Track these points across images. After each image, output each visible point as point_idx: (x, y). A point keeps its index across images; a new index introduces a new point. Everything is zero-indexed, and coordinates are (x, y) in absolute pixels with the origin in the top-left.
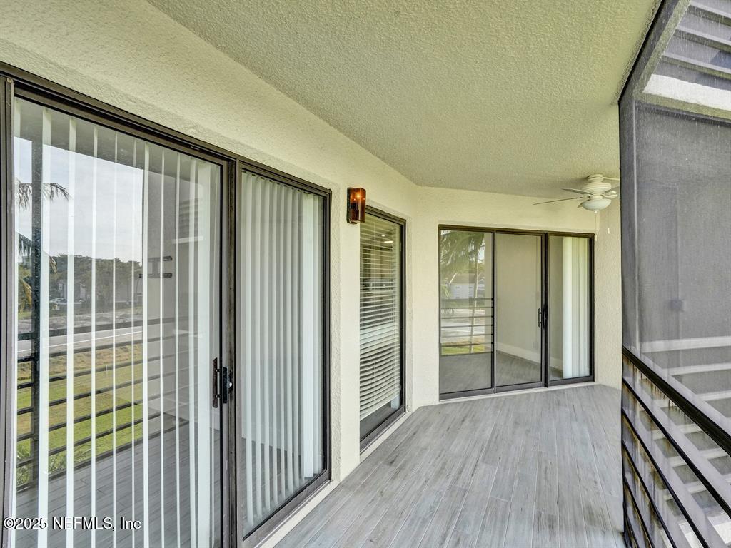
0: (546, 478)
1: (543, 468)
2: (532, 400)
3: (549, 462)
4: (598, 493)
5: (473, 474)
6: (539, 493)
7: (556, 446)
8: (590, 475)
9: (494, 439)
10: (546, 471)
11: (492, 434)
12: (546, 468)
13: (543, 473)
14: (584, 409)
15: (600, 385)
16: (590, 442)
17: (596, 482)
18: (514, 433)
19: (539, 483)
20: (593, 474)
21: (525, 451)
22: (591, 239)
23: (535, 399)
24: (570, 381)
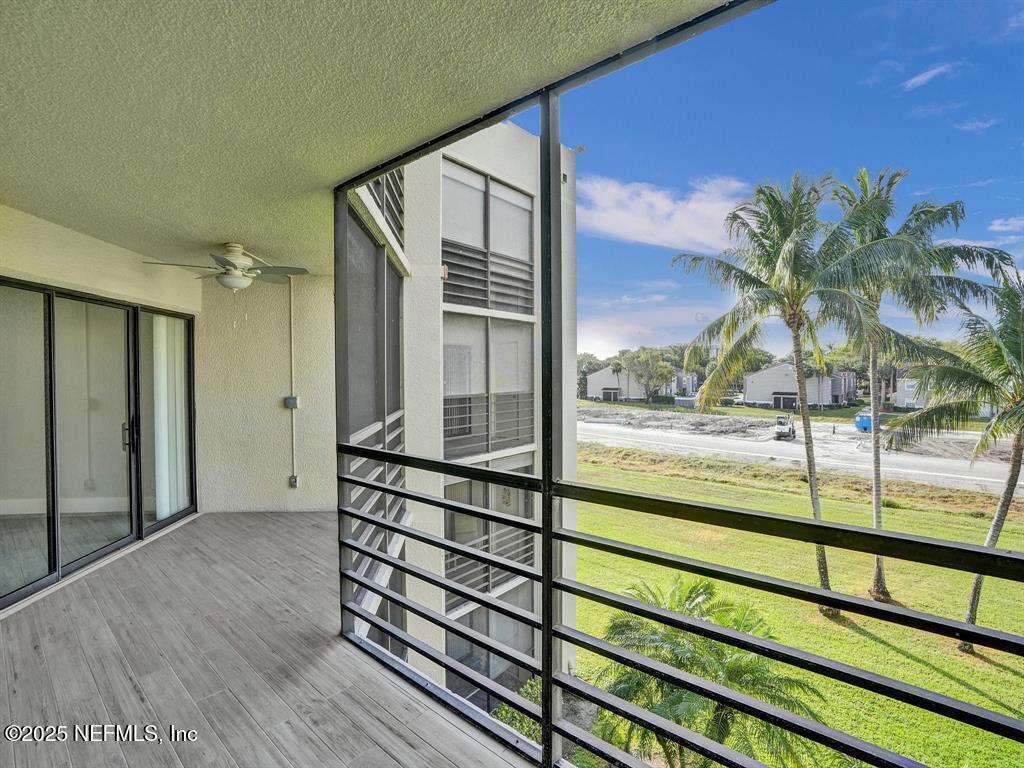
0: (240, 638)
1: (228, 631)
2: (135, 564)
3: (228, 620)
4: (298, 619)
5: (142, 700)
6: (247, 657)
7: (220, 602)
8: (278, 608)
9: (127, 640)
10: (232, 632)
11: (118, 635)
12: (230, 628)
13: (233, 637)
14: (213, 547)
15: (205, 514)
16: (250, 578)
17: (287, 611)
18: (150, 616)
19: (238, 648)
20: (278, 604)
21: (189, 628)
22: (189, 322)
23: (137, 561)
24: (170, 519)
